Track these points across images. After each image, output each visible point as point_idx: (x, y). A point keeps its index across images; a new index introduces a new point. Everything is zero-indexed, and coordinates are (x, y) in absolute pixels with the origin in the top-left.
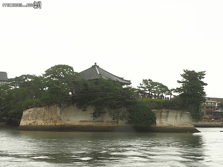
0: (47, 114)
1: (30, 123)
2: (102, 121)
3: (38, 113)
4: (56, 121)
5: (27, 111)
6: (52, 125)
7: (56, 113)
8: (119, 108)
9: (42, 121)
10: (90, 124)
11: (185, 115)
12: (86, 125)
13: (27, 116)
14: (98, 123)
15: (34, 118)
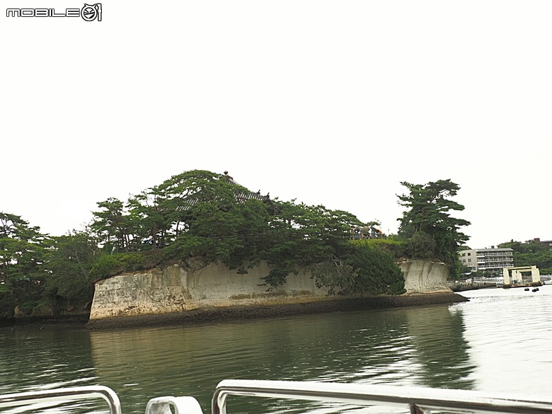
0: (160, 287)
1: (120, 311)
2: (285, 294)
3: (137, 286)
4: (182, 300)
5: (108, 284)
6: (176, 312)
7: (178, 284)
8: (318, 262)
9: (150, 304)
10: (259, 301)
11: (437, 269)
12: (251, 304)
13: (109, 294)
14: (274, 298)
15: (129, 299)
